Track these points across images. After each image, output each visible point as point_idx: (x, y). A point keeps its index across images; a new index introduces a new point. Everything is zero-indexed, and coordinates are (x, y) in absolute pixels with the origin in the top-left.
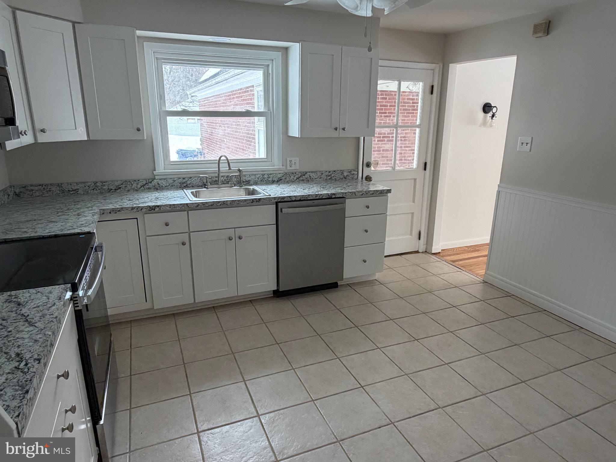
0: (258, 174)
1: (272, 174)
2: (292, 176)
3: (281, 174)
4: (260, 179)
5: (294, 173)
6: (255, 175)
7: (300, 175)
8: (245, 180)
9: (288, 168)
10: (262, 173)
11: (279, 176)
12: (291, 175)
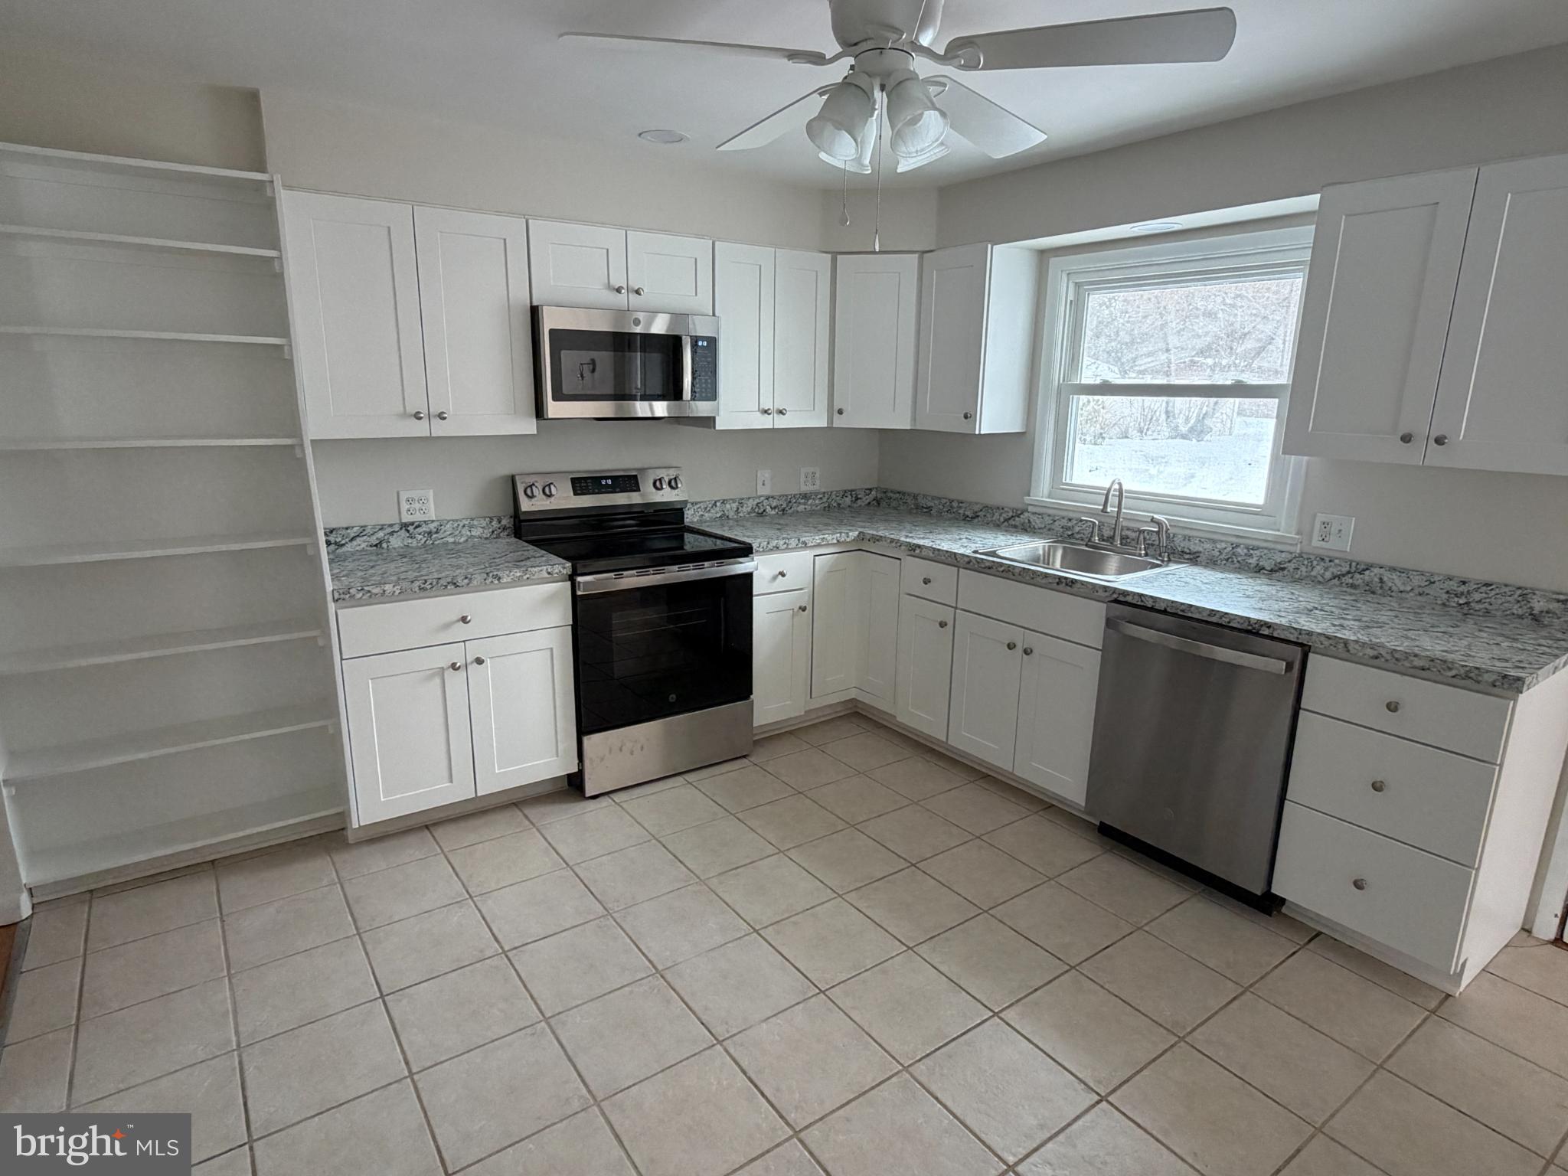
0: (1222, 541)
1: (1258, 548)
2: (1318, 567)
3: (1283, 555)
4: (1224, 554)
5: (1327, 559)
6: (1214, 541)
7: (1345, 569)
8: (1188, 548)
9: (1316, 542)
10: (1234, 540)
11: (1279, 558)
12: (1315, 563)
